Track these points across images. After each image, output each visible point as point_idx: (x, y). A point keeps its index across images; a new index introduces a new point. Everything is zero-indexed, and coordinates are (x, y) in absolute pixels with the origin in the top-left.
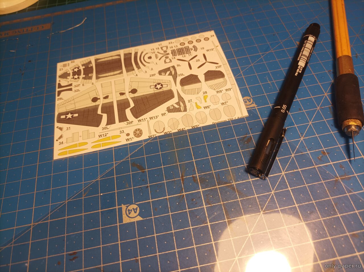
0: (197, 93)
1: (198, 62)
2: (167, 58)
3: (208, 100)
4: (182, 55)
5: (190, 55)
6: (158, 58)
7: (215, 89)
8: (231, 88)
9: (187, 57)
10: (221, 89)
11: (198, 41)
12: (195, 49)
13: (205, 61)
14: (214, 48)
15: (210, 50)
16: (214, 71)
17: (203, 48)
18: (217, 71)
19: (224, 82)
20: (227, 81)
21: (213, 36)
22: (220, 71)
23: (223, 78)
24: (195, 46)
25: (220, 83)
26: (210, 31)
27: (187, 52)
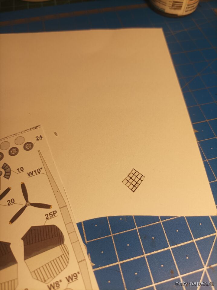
1: (12, 206)
7: (46, 278)
8: (78, 273)
10: (57, 279)
11: (13, 152)
12: (7, 174)
13: (24, 203)
14: (42, 167)
15: (34, 173)
16: (43, 226)
17: (22, 169)
18: (48, 226)
19: (63, 256)
20: (68, 254)
21: (41, 137)
22: (54, 226)
23: (60, 246)
24: (7, 165)
25: (55, 261)
26: (35, 128)
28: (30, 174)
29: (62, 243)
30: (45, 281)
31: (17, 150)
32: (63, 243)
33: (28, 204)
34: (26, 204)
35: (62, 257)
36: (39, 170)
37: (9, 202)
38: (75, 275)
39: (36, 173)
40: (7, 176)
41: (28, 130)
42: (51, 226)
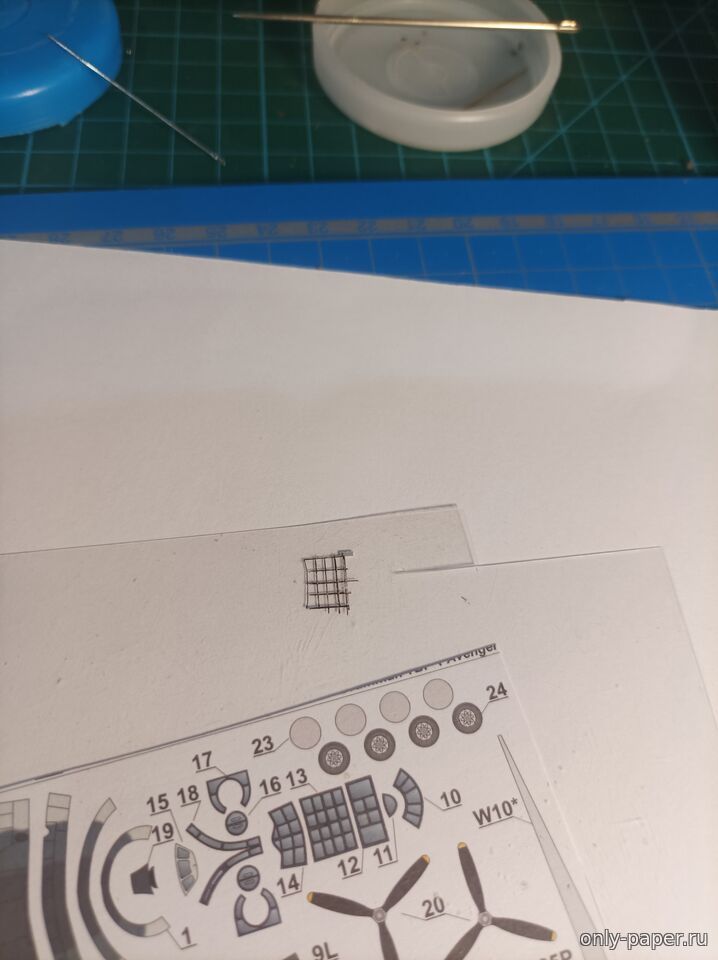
1: (438, 922)
2: (248, 881)
4: (336, 859)
5: (385, 856)
6: (193, 882)
11: (424, 732)
12: (411, 808)
14: (517, 796)
15: (494, 815)
17: (454, 798)
21: (502, 689)
24: (410, 778)
26: (482, 653)
27: (363, 831)
28: (482, 817)
31: (434, 726)
33: (485, 918)
34: (481, 917)
36: (506, 805)
37: (430, 908)
39: (499, 816)
40: (414, 816)
41: (459, 658)
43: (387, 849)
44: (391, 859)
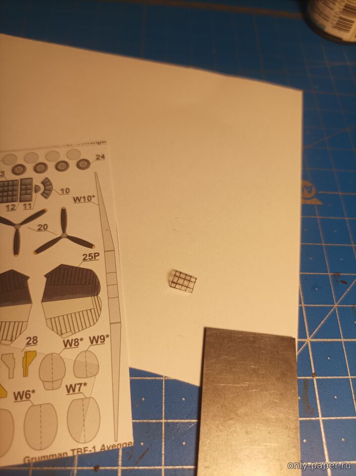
0: (9, 338)
1: (43, 233)
3: (34, 367)
4: (6, 204)
5: (28, 207)
7: (64, 331)
8: (107, 336)
9: (19, 213)
10: (78, 336)
11: (62, 166)
12: (46, 192)
13: (59, 232)
14: (95, 194)
15: (82, 200)
16: (76, 268)
17: (67, 191)
18: (83, 269)
19: (93, 311)
20: (101, 310)
21: (103, 157)
22: (91, 271)
23: (93, 297)
24: (49, 181)
25: (81, 313)
26: (99, 143)
27: (22, 196)
28: (77, 200)
29: (96, 293)
30: (62, 334)
31: (67, 164)
32: (97, 295)
33: (64, 235)
34: (62, 234)
35: (91, 311)
36: (89, 197)
37: (41, 228)
38: (102, 338)
39: (85, 201)
40: (46, 194)
41: (88, 144)
42: (87, 270)
43: (30, 204)
44: (30, 207)
